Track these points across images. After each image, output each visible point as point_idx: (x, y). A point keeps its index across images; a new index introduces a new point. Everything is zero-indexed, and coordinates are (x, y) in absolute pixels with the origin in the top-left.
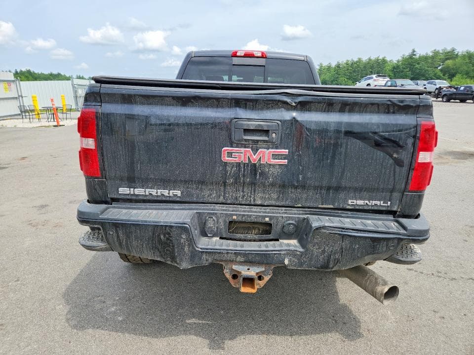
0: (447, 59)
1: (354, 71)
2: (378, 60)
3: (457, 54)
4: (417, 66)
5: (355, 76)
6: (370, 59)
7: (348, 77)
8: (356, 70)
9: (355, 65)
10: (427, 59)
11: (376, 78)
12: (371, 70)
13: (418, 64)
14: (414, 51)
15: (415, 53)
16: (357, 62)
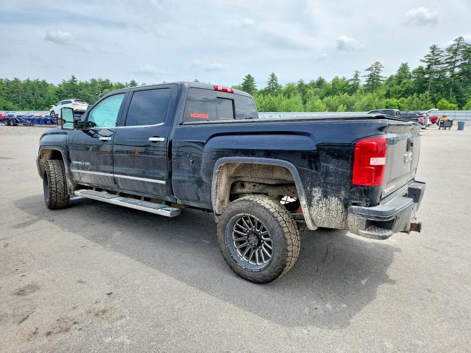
0: (104, 88)
1: (12, 92)
2: (38, 82)
3: (112, 85)
4: (80, 92)
5: (14, 97)
6: (28, 81)
7: (6, 98)
8: (15, 90)
9: (12, 86)
10: (88, 86)
11: (75, 103)
12: (32, 92)
13: (81, 90)
14: (74, 78)
15: (75, 80)
16: (14, 82)
